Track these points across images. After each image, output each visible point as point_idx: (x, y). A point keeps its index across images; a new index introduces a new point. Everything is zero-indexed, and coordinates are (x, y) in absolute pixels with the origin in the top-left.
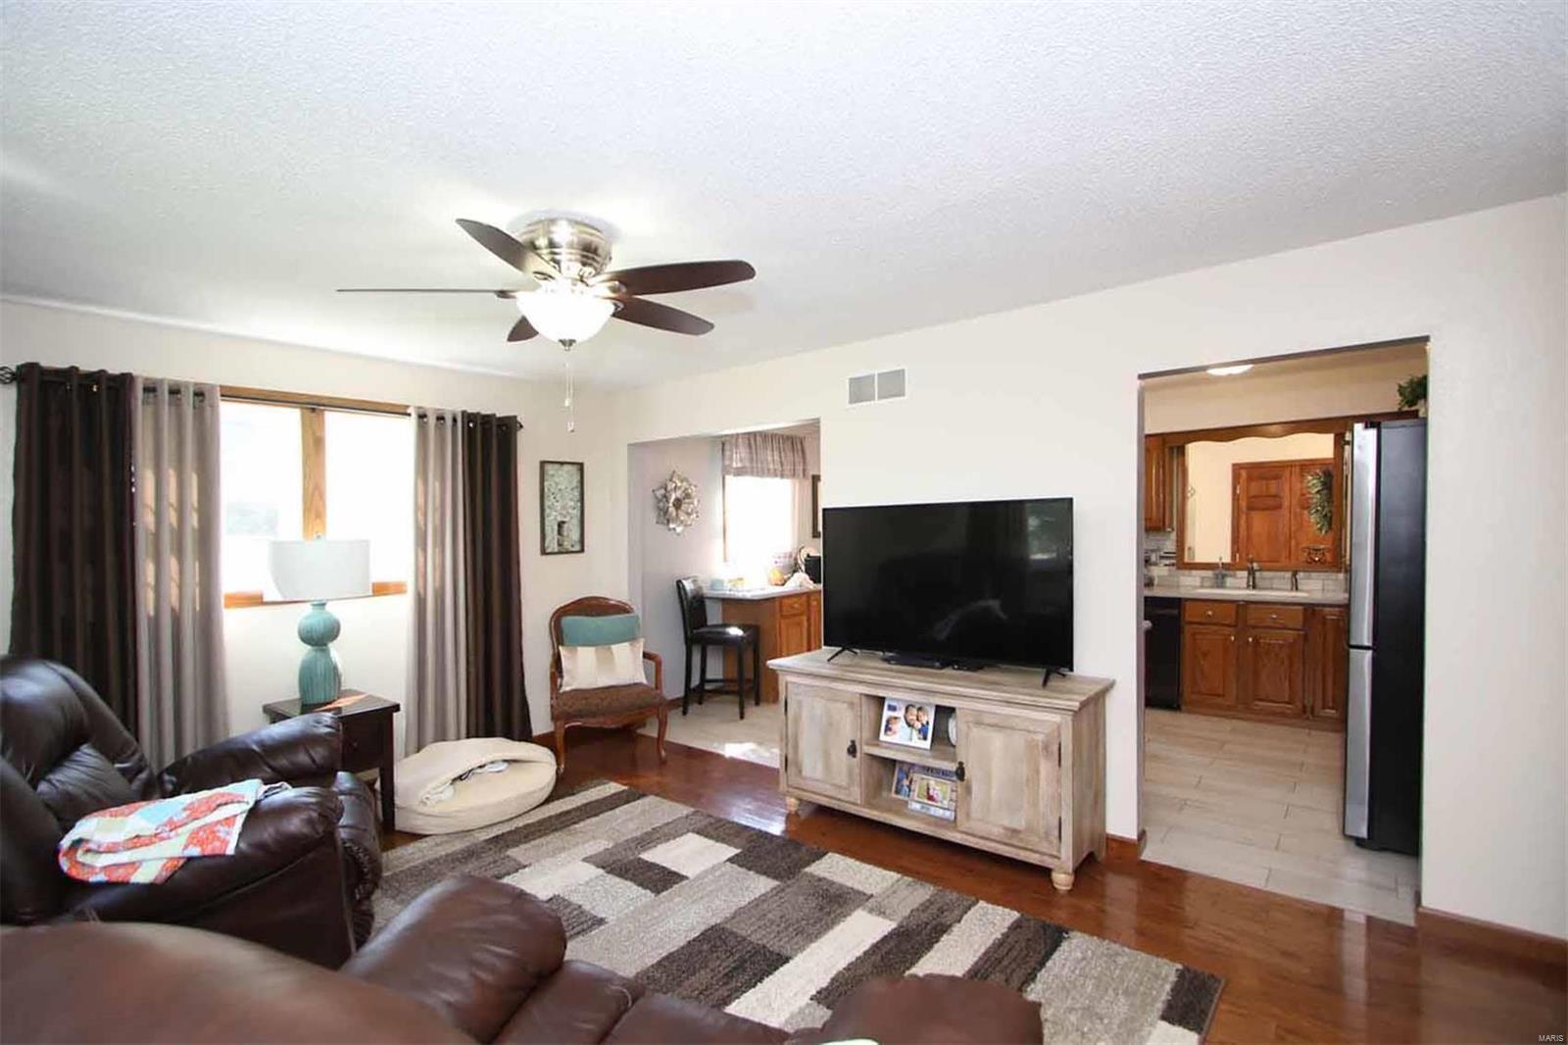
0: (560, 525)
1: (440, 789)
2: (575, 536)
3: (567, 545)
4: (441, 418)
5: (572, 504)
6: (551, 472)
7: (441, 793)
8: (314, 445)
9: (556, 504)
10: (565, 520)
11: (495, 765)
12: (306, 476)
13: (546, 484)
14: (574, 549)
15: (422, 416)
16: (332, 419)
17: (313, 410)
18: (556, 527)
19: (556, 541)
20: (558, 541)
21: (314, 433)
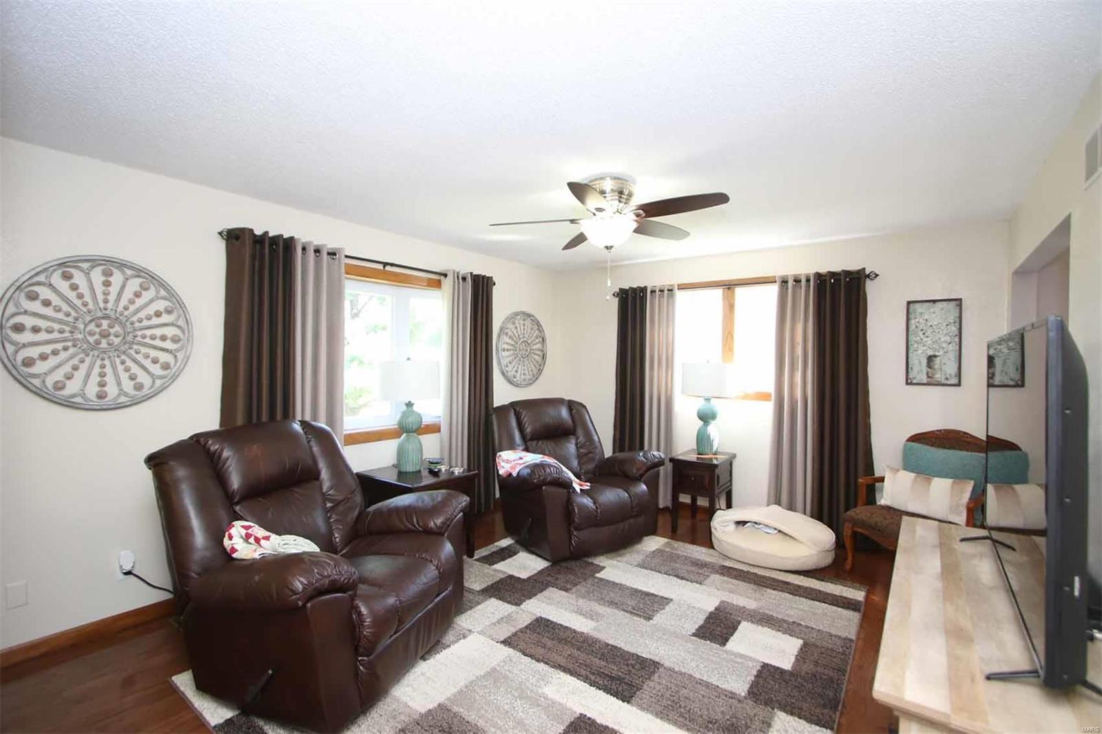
0: (931, 359)
1: (725, 524)
2: (951, 369)
3: (939, 376)
4: (797, 281)
5: (948, 339)
6: (920, 311)
7: (725, 526)
8: (730, 307)
9: (925, 339)
10: (937, 354)
11: (768, 528)
12: (724, 328)
13: (913, 322)
14: (949, 382)
15: (784, 282)
16: (739, 291)
17: (729, 288)
18: (924, 361)
19: (925, 373)
20: (927, 374)
21: (729, 302)
